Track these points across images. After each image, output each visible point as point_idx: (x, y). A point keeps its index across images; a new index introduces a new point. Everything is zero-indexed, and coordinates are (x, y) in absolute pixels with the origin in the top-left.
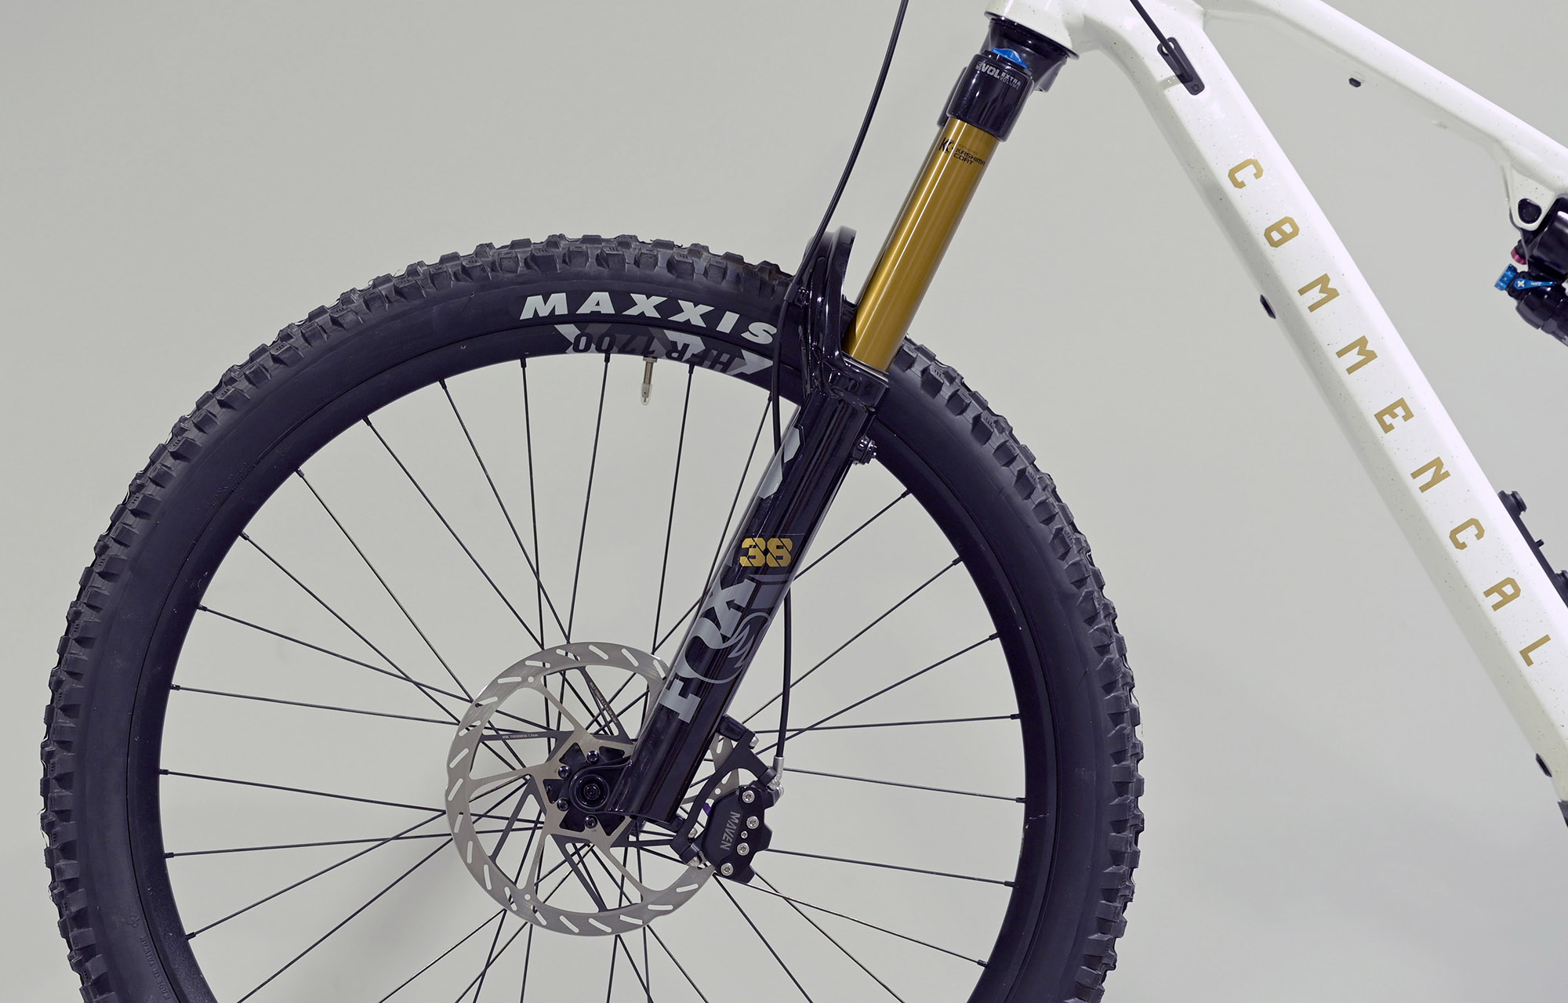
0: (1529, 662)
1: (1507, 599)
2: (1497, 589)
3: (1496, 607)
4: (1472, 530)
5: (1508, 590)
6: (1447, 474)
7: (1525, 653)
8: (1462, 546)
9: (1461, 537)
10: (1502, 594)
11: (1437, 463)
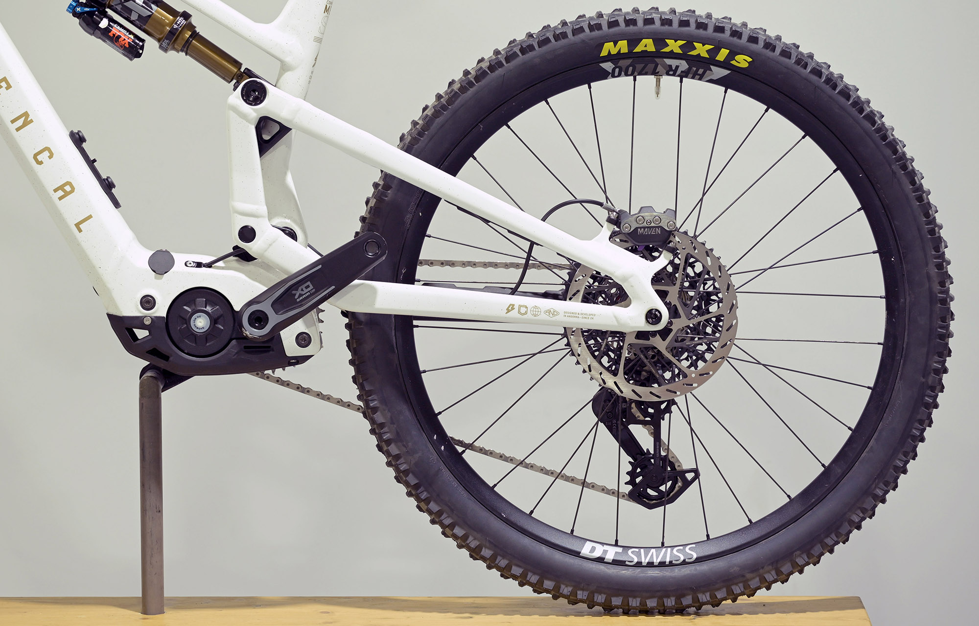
0: (80, 231)
1: (67, 194)
2: (61, 188)
3: (60, 198)
4: (47, 153)
5: (68, 188)
6: (31, 121)
7: (77, 225)
8: (40, 163)
9: (40, 158)
10: (64, 191)
11: (26, 114)
